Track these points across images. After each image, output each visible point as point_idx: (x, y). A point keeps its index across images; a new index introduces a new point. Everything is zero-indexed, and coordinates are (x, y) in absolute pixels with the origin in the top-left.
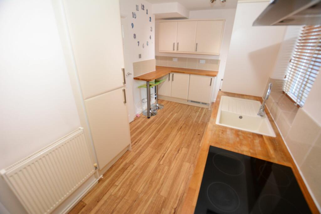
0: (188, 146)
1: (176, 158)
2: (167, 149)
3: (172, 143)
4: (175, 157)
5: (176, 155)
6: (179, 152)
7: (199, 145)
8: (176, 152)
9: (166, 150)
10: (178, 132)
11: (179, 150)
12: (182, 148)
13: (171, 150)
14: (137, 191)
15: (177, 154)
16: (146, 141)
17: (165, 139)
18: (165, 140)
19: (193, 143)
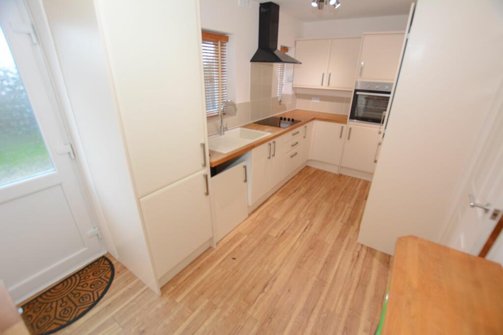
0: (266, 239)
1: (288, 225)
2: (301, 238)
3: (292, 247)
4: (290, 226)
5: (288, 228)
6: (282, 232)
7: (246, 238)
8: (287, 231)
9: (302, 236)
10: (275, 272)
11: (283, 234)
12: (276, 237)
13: (295, 235)
14: (328, 204)
15: (286, 230)
16: (340, 257)
17: (305, 258)
18: (304, 256)
19: (256, 242)
